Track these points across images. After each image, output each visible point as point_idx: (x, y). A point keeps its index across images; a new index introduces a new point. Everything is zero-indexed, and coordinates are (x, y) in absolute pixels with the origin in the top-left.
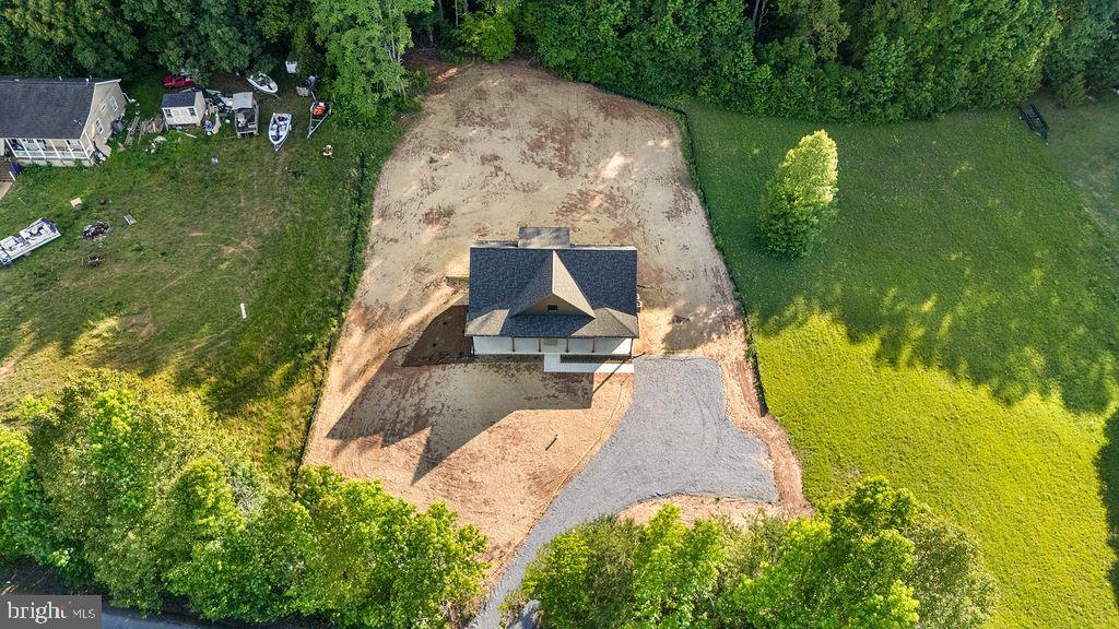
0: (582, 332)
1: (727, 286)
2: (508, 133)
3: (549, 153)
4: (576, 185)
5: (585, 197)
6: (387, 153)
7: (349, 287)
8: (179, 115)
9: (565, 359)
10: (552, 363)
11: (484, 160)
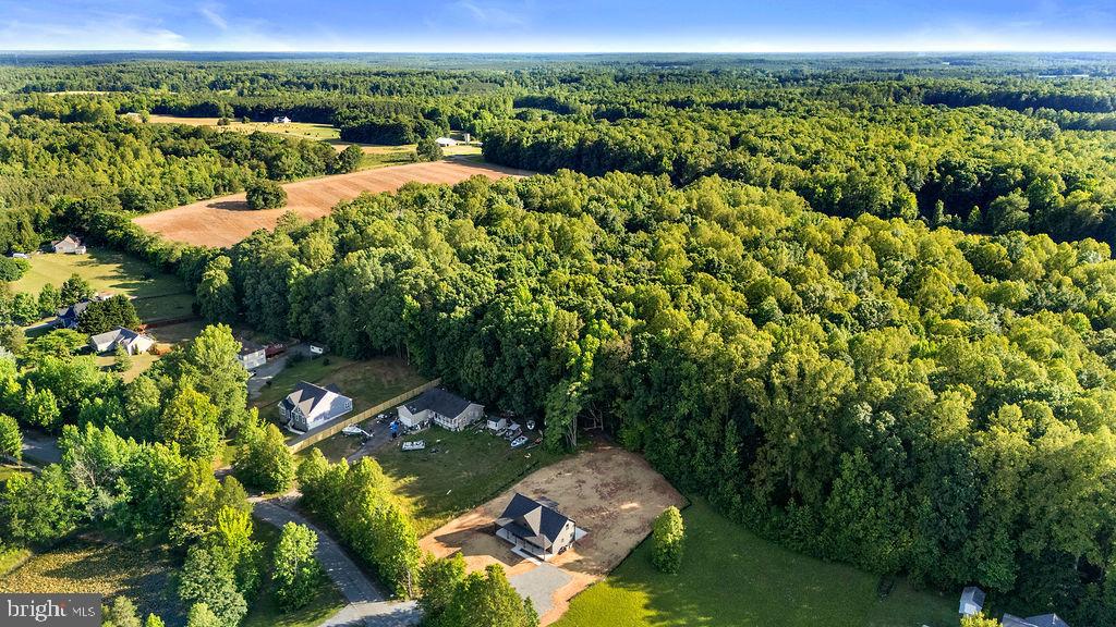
0: (528, 539)
1: (616, 563)
2: (599, 476)
3: (605, 490)
4: (604, 504)
5: (601, 509)
6: (547, 464)
7: (485, 500)
8: (492, 425)
9: (521, 550)
10: (516, 550)
11: (579, 481)
